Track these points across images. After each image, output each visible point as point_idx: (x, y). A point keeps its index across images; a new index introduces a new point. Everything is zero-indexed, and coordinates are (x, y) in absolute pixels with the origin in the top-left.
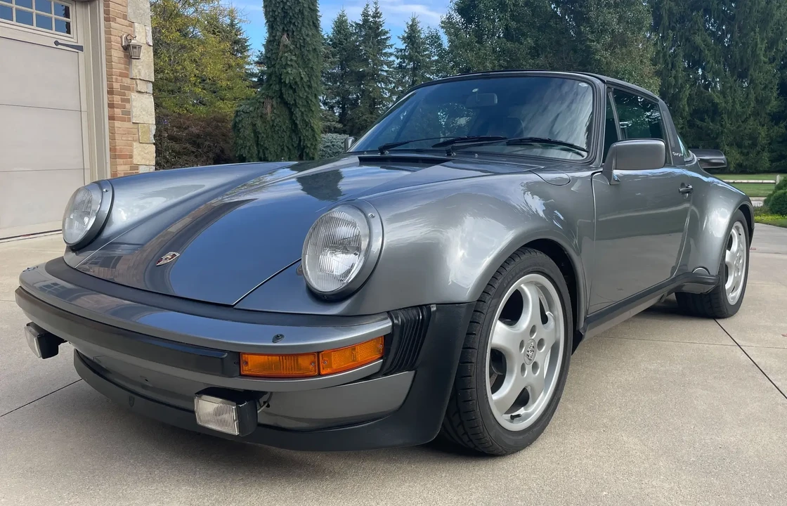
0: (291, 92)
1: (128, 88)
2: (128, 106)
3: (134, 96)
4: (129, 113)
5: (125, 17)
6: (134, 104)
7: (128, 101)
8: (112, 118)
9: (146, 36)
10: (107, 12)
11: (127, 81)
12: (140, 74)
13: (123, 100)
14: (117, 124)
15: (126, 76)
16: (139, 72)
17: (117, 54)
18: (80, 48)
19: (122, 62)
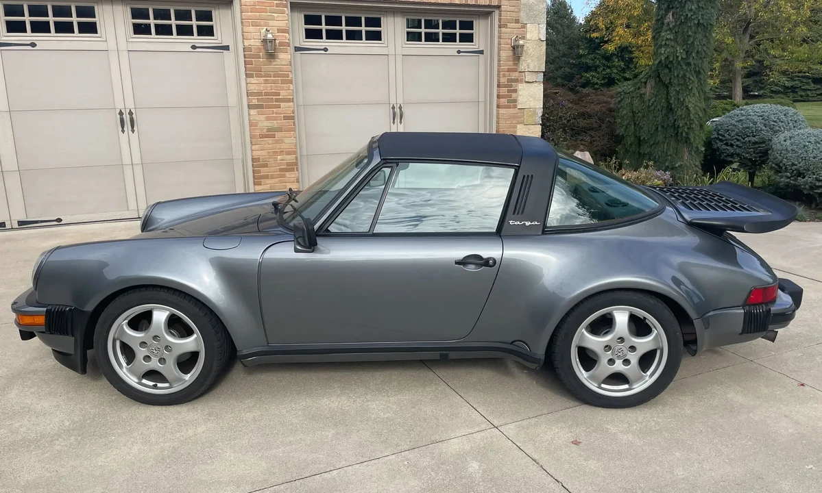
0: (667, 71)
1: (516, 81)
2: (514, 95)
3: (520, 86)
4: (515, 101)
5: (517, 21)
6: (520, 93)
7: (515, 91)
8: (498, 107)
9: (539, 33)
10: (500, 20)
11: (514, 75)
12: (529, 67)
13: (509, 91)
14: (502, 111)
15: (515, 70)
16: (528, 65)
17: (506, 54)
18: (481, 52)
19: (512, 60)
